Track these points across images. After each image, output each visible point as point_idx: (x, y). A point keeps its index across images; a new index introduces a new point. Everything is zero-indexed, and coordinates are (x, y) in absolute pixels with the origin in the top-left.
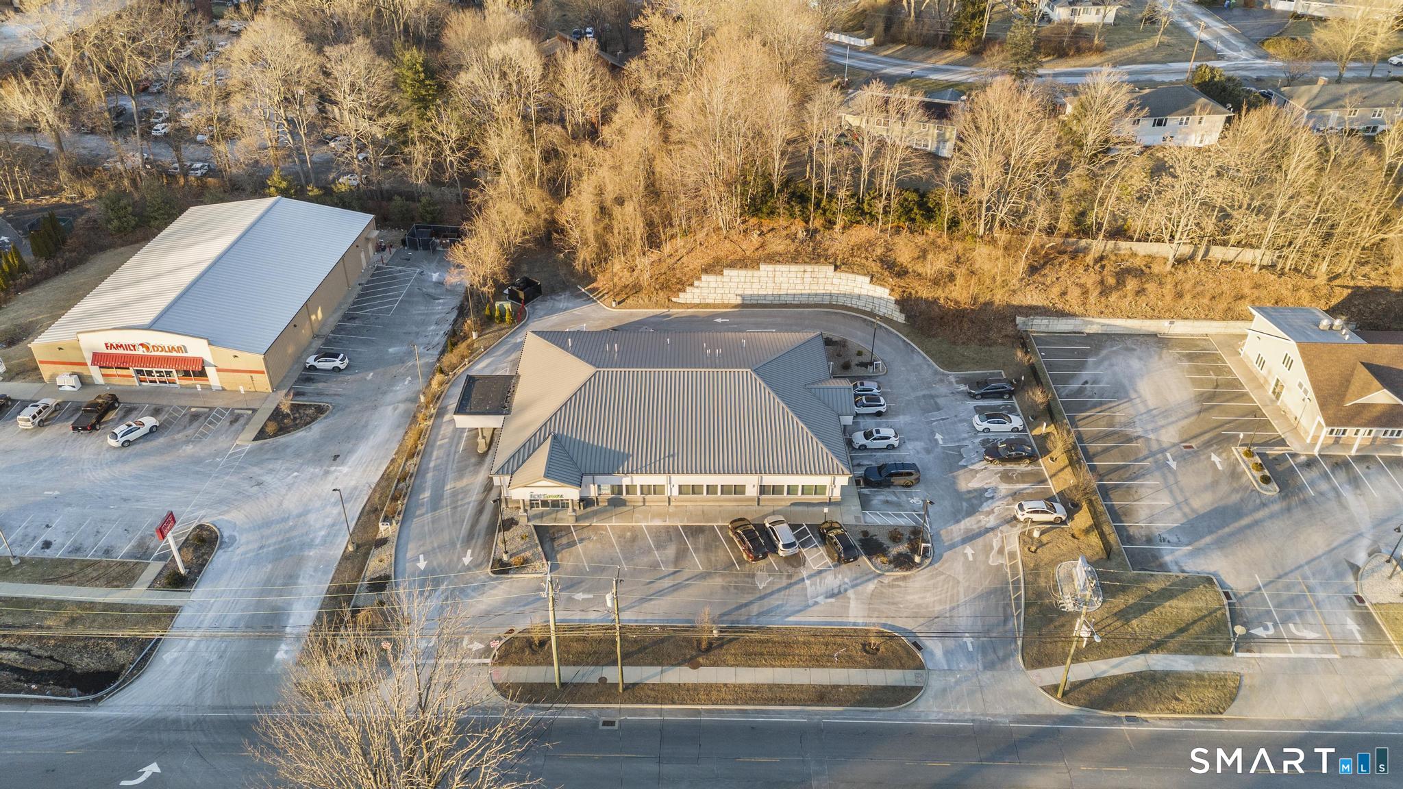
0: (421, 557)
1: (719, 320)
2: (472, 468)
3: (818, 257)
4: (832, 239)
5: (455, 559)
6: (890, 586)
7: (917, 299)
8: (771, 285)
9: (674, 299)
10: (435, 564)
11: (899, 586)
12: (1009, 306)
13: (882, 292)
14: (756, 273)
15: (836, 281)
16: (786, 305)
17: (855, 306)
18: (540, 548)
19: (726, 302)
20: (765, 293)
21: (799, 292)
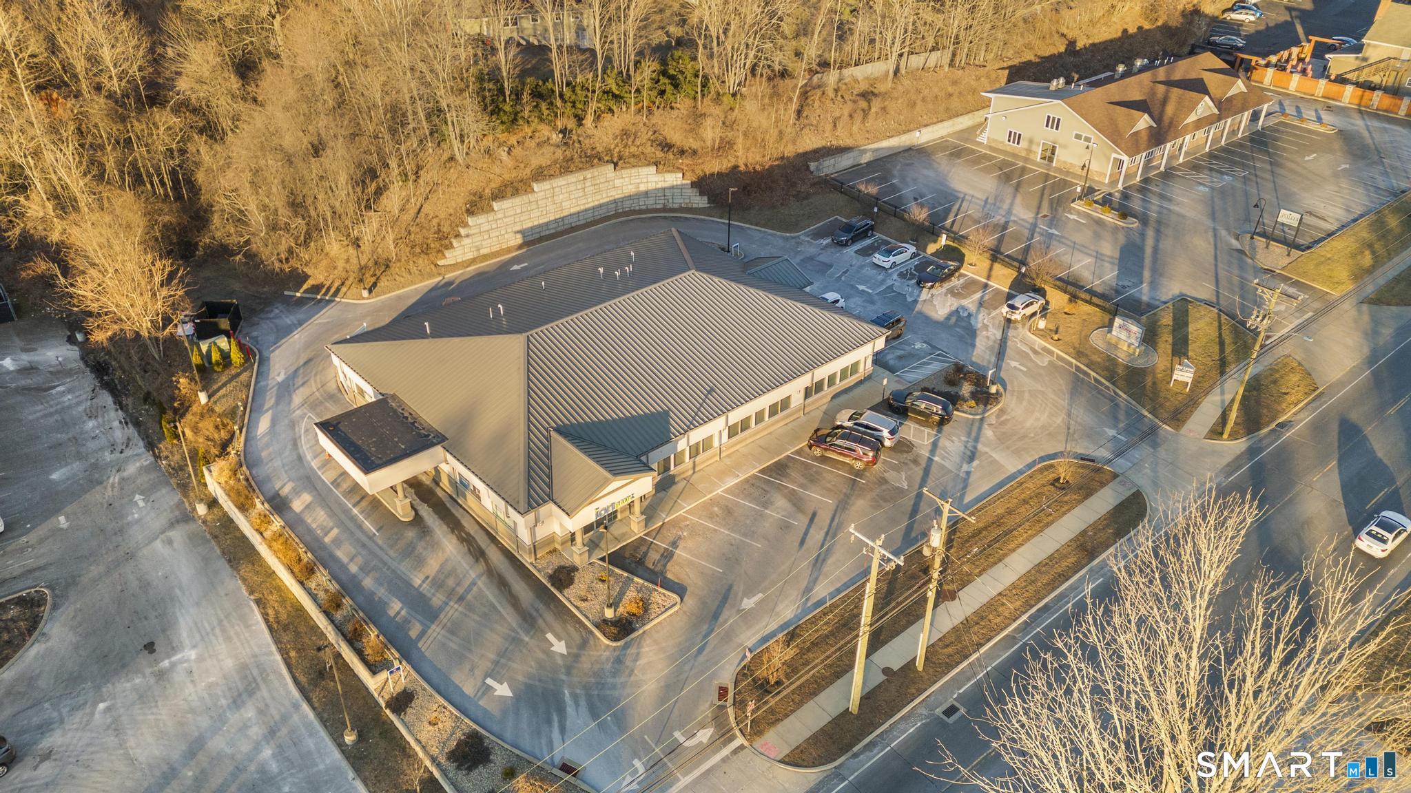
0: (489, 681)
1: (516, 267)
2: (422, 543)
3: (592, 159)
4: (589, 137)
5: (541, 655)
6: (1003, 424)
7: (712, 175)
8: (551, 208)
9: (440, 263)
10: (520, 678)
11: (1008, 420)
12: (799, 155)
13: (673, 179)
14: (531, 197)
15: (618, 183)
16: (573, 229)
17: (644, 207)
18: (636, 579)
19: (505, 246)
20: (546, 220)
21: (582, 208)
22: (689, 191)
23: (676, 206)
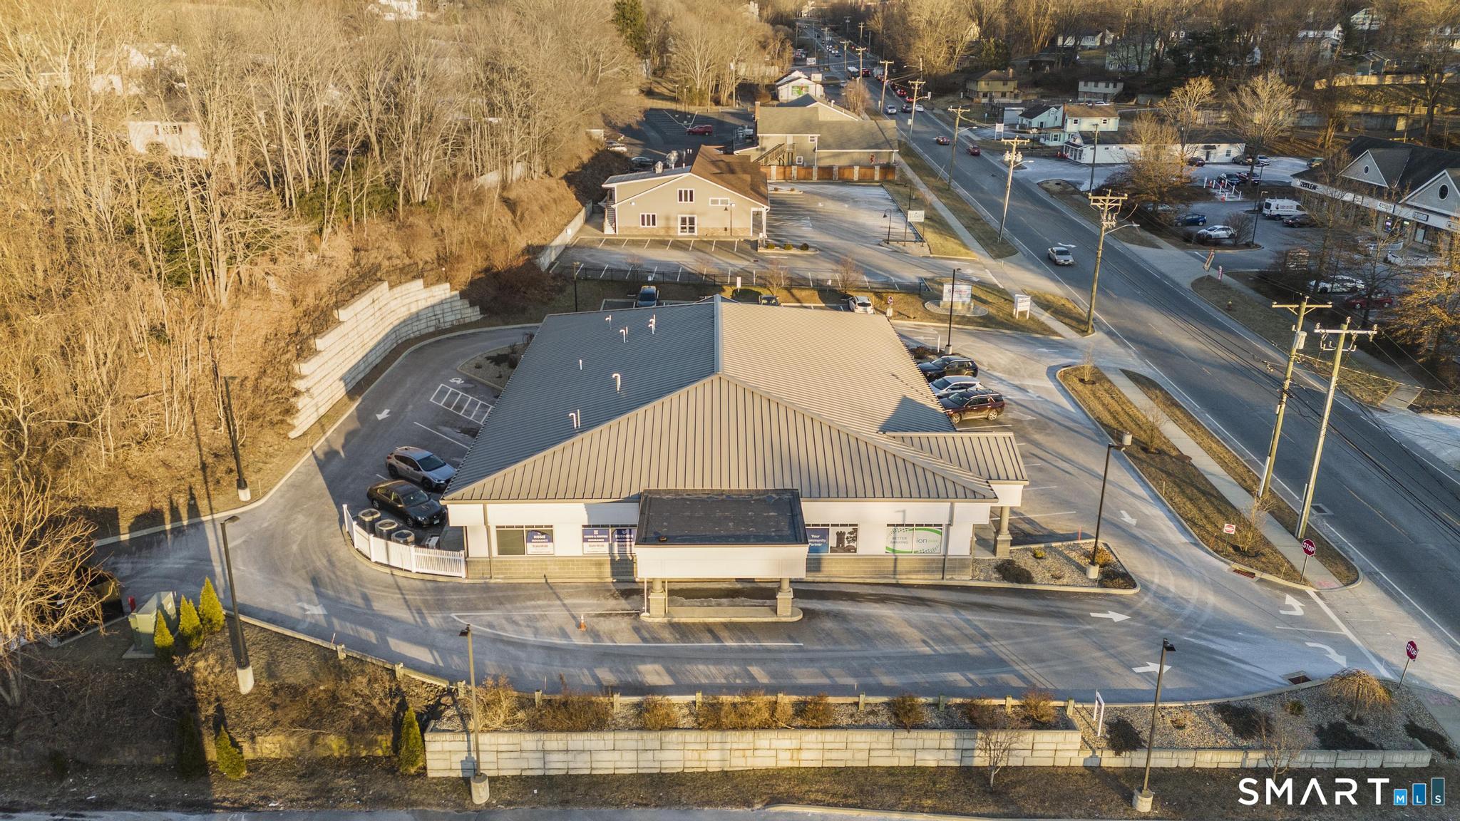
1: (380, 416)
8: (357, 342)
13: (442, 292)
14: (343, 328)
15: (396, 304)
17: (418, 334)
19: (335, 401)
20: (356, 360)
21: (376, 341)
22: (459, 304)
23: (448, 325)
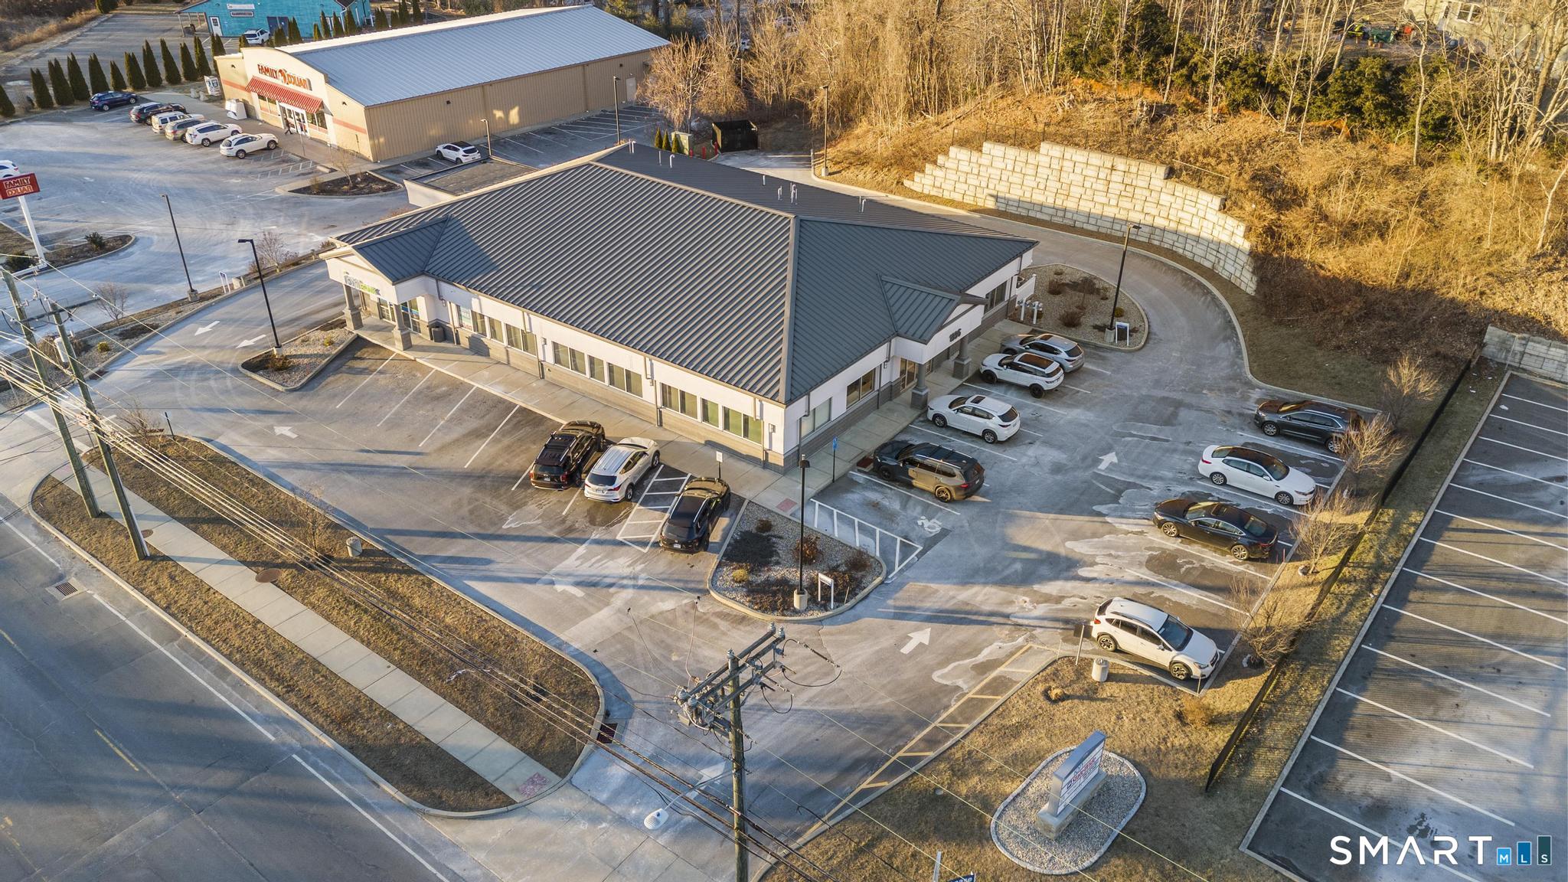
3: (1147, 150)
5: (240, 337)
6: (701, 620)
8: (1053, 186)
9: (906, 182)
11: (715, 626)
14: (1032, 158)
16: (1072, 229)
17: (1189, 255)
18: (328, 360)
22: (1243, 259)
